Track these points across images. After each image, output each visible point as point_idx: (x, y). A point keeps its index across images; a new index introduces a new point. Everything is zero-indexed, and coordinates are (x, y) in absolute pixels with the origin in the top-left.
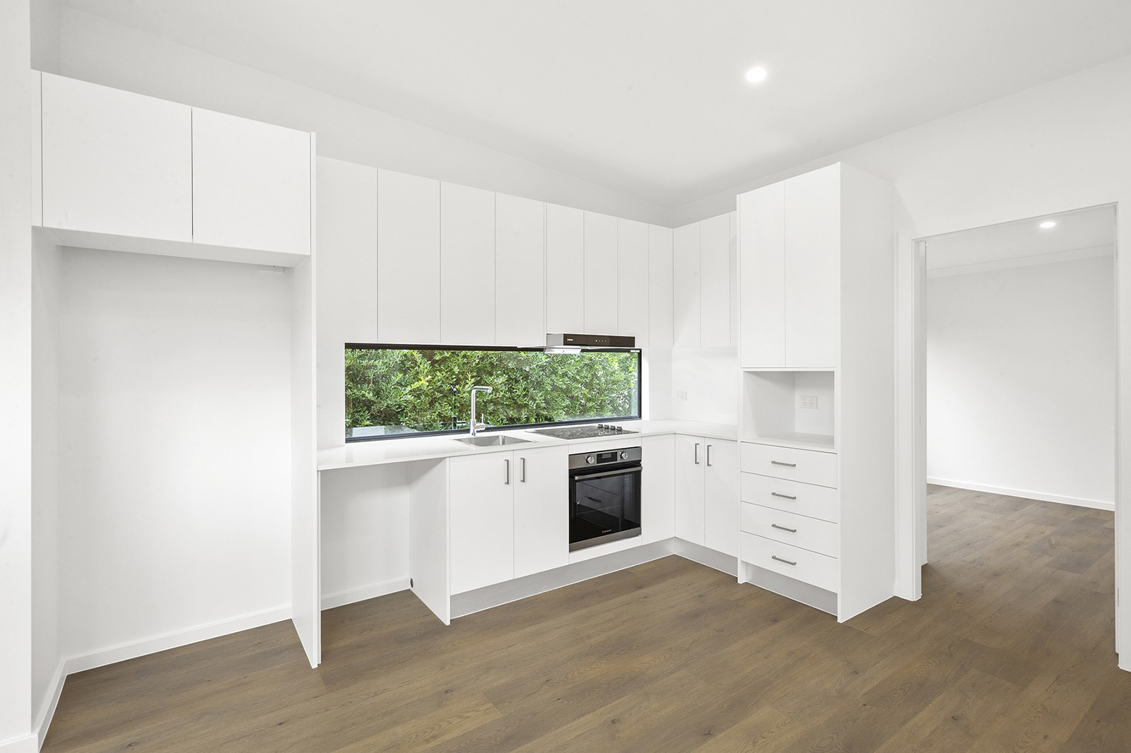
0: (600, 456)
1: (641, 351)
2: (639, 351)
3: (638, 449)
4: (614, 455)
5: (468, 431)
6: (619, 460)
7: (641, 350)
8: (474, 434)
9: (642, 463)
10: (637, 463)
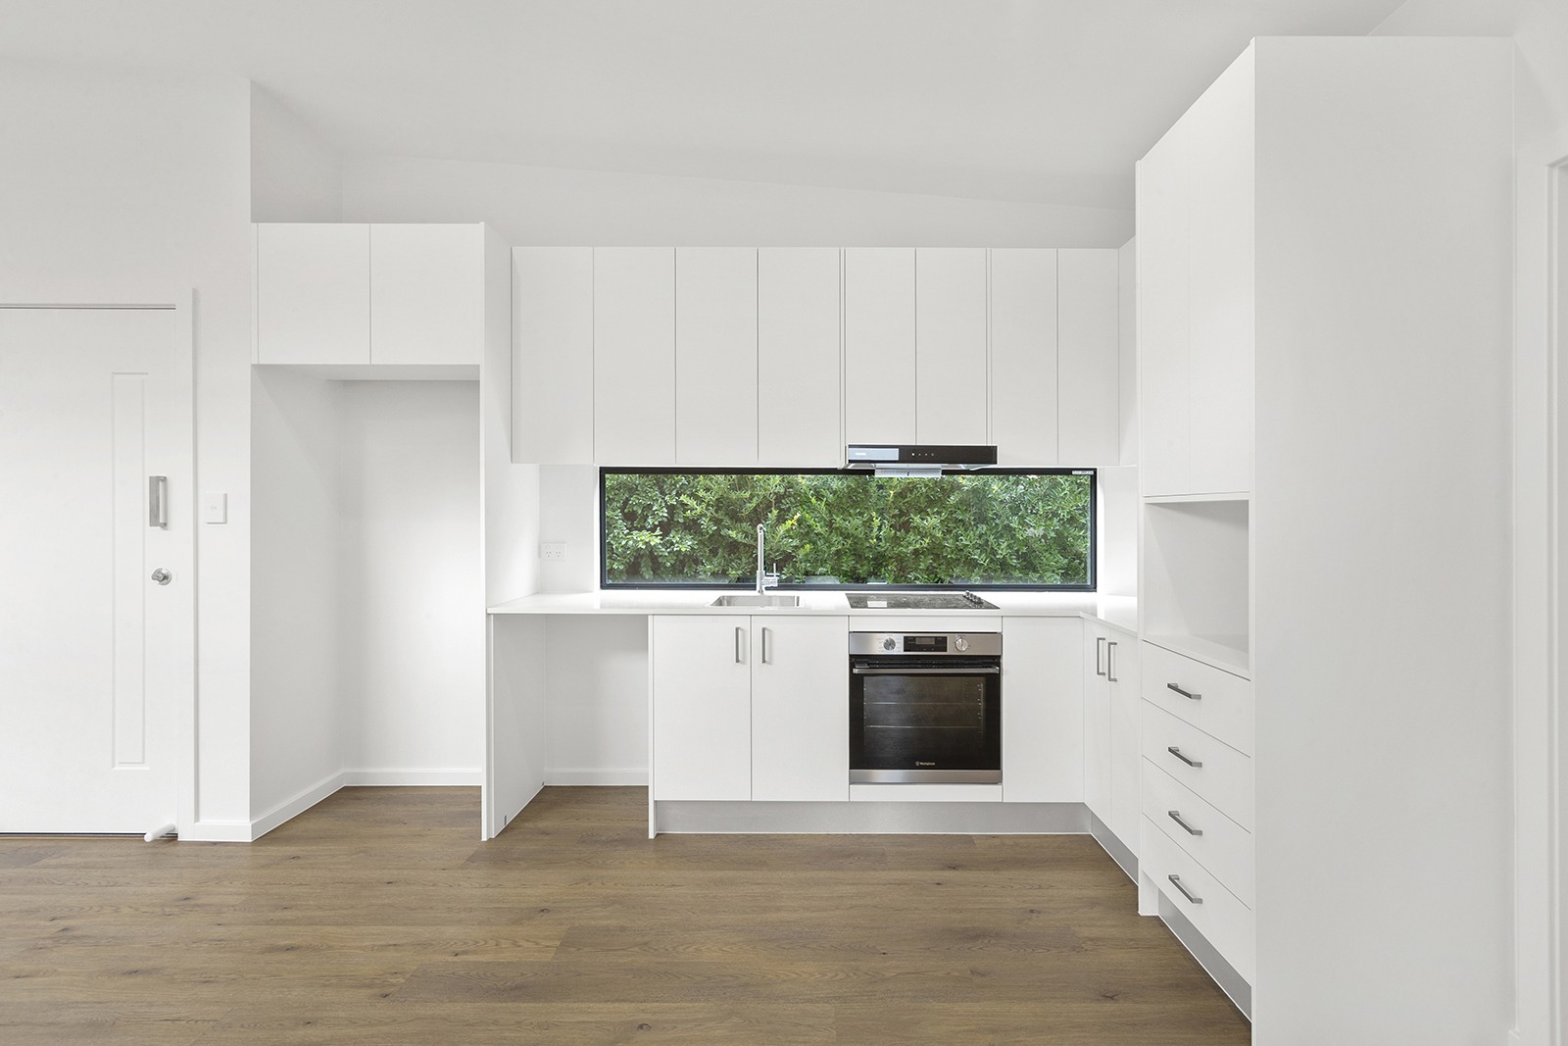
0: (910, 642)
1: (1095, 473)
2: (1092, 473)
3: (997, 637)
4: (940, 641)
5: (754, 587)
6: (949, 652)
7: (1095, 470)
8: (761, 591)
9: (1004, 661)
10: (995, 660)
